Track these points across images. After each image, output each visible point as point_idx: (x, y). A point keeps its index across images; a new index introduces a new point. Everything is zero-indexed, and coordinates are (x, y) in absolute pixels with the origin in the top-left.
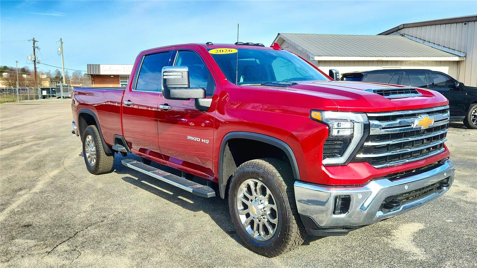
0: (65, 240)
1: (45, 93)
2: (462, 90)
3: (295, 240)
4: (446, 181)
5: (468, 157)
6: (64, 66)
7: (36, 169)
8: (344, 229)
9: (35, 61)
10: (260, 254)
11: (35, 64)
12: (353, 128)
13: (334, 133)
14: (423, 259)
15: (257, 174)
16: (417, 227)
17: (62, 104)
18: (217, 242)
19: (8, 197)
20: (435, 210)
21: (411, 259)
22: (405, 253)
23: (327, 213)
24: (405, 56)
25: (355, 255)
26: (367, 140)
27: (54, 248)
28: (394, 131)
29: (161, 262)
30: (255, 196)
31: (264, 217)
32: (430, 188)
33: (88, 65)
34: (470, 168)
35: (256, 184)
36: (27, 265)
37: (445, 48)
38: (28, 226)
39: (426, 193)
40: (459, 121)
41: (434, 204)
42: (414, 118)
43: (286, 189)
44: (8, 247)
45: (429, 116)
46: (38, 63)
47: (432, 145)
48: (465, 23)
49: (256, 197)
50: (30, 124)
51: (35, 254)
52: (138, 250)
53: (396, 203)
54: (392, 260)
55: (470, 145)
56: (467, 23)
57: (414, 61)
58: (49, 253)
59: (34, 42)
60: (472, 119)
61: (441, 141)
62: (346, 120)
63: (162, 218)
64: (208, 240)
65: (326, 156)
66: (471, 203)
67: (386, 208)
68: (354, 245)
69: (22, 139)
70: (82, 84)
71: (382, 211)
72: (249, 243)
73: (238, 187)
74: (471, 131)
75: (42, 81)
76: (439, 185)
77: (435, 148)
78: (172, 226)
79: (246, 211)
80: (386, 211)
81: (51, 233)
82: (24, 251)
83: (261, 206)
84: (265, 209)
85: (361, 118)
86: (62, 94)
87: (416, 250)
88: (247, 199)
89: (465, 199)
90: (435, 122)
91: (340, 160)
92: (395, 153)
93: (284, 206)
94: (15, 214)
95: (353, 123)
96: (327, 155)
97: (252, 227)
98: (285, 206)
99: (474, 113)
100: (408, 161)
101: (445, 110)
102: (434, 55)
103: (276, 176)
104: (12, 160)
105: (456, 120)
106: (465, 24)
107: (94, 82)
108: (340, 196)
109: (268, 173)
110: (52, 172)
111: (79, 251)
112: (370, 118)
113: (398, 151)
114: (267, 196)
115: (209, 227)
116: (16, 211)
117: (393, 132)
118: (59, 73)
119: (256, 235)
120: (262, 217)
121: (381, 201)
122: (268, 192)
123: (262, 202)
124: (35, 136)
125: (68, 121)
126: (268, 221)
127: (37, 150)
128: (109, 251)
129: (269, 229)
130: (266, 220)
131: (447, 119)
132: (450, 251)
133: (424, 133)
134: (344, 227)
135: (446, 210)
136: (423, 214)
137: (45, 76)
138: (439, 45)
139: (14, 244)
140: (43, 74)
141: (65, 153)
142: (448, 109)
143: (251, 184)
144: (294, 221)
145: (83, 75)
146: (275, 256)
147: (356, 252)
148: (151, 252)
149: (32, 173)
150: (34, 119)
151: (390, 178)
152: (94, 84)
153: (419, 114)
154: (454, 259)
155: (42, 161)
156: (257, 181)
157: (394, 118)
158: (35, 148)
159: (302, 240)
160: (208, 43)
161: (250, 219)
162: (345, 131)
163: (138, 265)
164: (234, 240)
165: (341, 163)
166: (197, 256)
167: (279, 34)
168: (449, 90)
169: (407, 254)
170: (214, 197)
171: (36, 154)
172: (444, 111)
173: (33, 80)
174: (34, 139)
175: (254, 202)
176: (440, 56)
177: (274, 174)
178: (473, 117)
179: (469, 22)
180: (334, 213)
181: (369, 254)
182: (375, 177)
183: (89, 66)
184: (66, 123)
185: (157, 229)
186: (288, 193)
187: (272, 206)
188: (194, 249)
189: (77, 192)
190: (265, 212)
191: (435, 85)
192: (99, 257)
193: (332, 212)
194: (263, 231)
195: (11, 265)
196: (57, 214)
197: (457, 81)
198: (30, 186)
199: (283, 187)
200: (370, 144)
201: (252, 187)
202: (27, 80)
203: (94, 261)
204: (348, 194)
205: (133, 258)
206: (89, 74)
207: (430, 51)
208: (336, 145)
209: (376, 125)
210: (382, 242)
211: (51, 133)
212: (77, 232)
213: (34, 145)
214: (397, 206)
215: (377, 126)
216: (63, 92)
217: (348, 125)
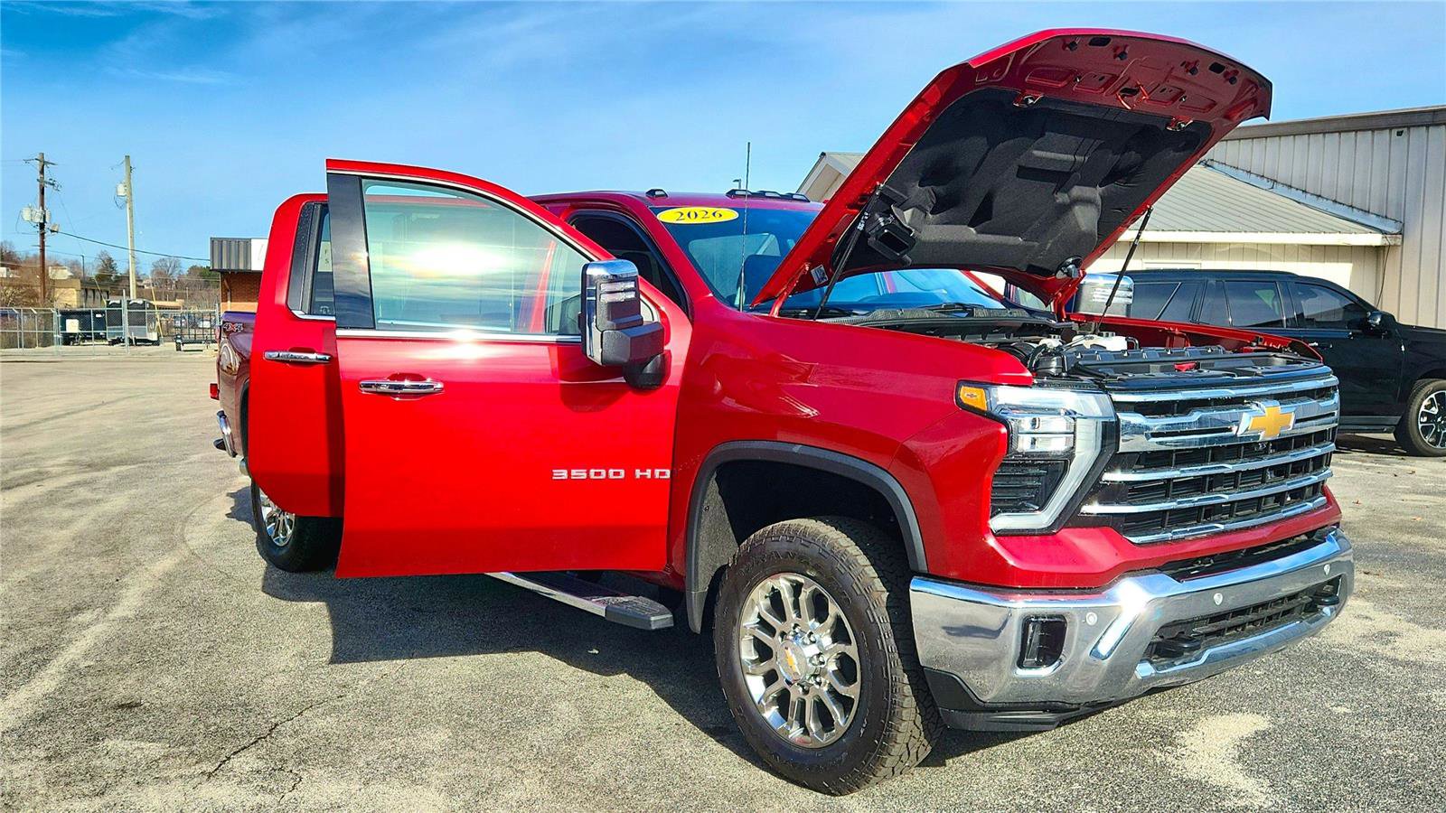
0: (245, 742)
1: (73, 326)
2: (1389, 336)
3: (907, 744)
4: (1328, 588)
5: (1405, 538)
6: (133, 241)
7: (106, 553)
8: (1045, 711)
9: (42, 226)
10: (805, 786)
11: (42, 235)
12: (1073, 433)
13: (1023, 444)
14: (1265, 806)
15: (801, 558)
16: (1247, 724)
17: (130, 361)
18: (680, 753)
19: (47, 630)
20: (1303, 682)
21: (1231, 804)
22: (1215, 789)
23: (999, 667)
24: (1214, 228)
25: (1075, 793)
26: (1110, 467)
27: (220, 765)
28: (1184, 442)
29: (531, 802)
30: (793, 620)
31: (818, 679)
32: (1285, 606)
33: (213, 241)
34: (1410, 568)
35: (797, 589)
36: (157, 803)
37: (1338, 205)
38: (130, 706)
39: (1271, 621)
40: (1382, 431)
41: (1300, 666)
42: (1239, 408)
43: (885, 600)
44: (89, 759)
45: (1281, 404)
46: (52, 231)
47: (1291, 487)
48: (1400, 130)
49: (796, 625)
50: (47, 423)
51: (172, 776)
52: (460, 771)
53: (1189, 640)
54: (1179, 807)
55: (1413, 502)
56: (1405, 130)
57: (1244, 244)
58: (210, 775)
59: (44, 163)
60: (1420, 426)
61: (1316, 478)
62: (1052, 411)
63: (510, 691)
64: (653, 749)
65: (1001, 508)
66: (1407, 664)
67: (1164, 657)
68: (1069, 768)
69: (35, 466)
70: (183, 301)
71: (1151, 663)
72: (776, 754)
73: (743, 596)
74: (1417, 462)
75: (56, 289)
76: (1311, 599)
77: (1298, 494)
78: (544, 713)
79: (765, 666)
80: (1162, 663)
81: (202, 726)
82: (140, 771)
83: (811, 650)
84: (824, 658)
85: (1092, 405)
86: (127, 331)
87: (1247, 784)
88: (771, 630)
89: (1391, 654)
90: (1297, 421)
91: (1038, 520)
92: (1187, 505)
93: (880, 648)
94: (81, 675)
95: (1074, 418)
96: (1002, 504)
97: (784, 712)
98: (883, 648)
99: (1426, 407)
100: (1222, 527)
101: (1327, 389)
102: (1305, 228)
103: (856, 563)
104: (26, 528)
105: (1372, 428)
106: (1399, 134)
107: (229, 294)
108: (1037, 617)
109: (835, 557)
110: (157, 563)
111: (294, 771)
112: (1119, 406)
113: (1196, 500)
114: (830, 621)
115: (650, 715)
116: (82, 666)
117: (1183, 445)
118: (109, 264)
119: (795, 733)
120: (812, 681)
121: (1150, 635)
122: (834, 609)
123: (812, 639)
124: (74, 458)
125: (163, 414)
126: (832, 691)
127: (92, 501)
128: (378, 773)
129: (834, 712)
130: (825, 689)
131: (1333, 414)
132: (1341, 786)
133: (1266, 452)
134: (1046, 707)
135: (1335, 681)
136: (1266, 691)
137: (65, 271)
138: (1320, 196)
139: (105, 752)
140: (58, 265)
141: (181, 509)
142: (1334, 388)
143: (782, 588)
144: (908, 690)
145: (185, 271)
146: (851, 791)
147: (1076, 786)
148: (498, 776)
149: (99, 566)
150: (55, 407)
151: (1173, 571)
152: (229, 302)
153: (1253, 398)
154: (1351, 806)
155: (118, 531)
156: (801, 579)
157: (1185, 407)
158: (83, 493)
159: (926, 743)
160: (652, 192)
161: (776, 687)
162: (1053, 440)
163: (467, 806)
164: (727, 751)
165: (1043, 527)
166: (629, 788)
167: (823, 154)
168: (1351, 336)
169: (1219, 792)
170: (669, 628)
171: (93, 512)
172: (1323, 393)
173: (26, 286)
174: (74, 468)
175: (791, 638)
176: (1321, 229)
177: (851, 559)
178: (1425, 419)
179: (1412, 129)
180: (1020, 664)
181: (1114, 791)
182: (1131, 568)
183: (217, 244)
184: (159, 421)
185: (502, 719)
186: (891, 610)
187: (842, 647)
188: (616, 772)
189: (247, 619)
190: (823, 666)
191: (1307, 319)
192: (355, 787)
193: (1013, 662)
194: (815, 721)
195: (112, 804)
196: (205, 677)
197: (1373, 309)
198: (101, 600)
199: (875, 595)
200: (1117, 476)
201: (787, 596)
202: (9, 286)
203: (344, 798)
204: (1059, 611)
205: (450, 790)
206: (216, 267)
207: (1294, 213)
208: (1027, 479)
209: (1134, 426)
210: (1151, 762)
211: (119, 450)
212: (276, 725)
213: (78, 484)
214: (1191, 650)
215: (1138, 430)
216: (129, 325)
217: (1059, 424)
